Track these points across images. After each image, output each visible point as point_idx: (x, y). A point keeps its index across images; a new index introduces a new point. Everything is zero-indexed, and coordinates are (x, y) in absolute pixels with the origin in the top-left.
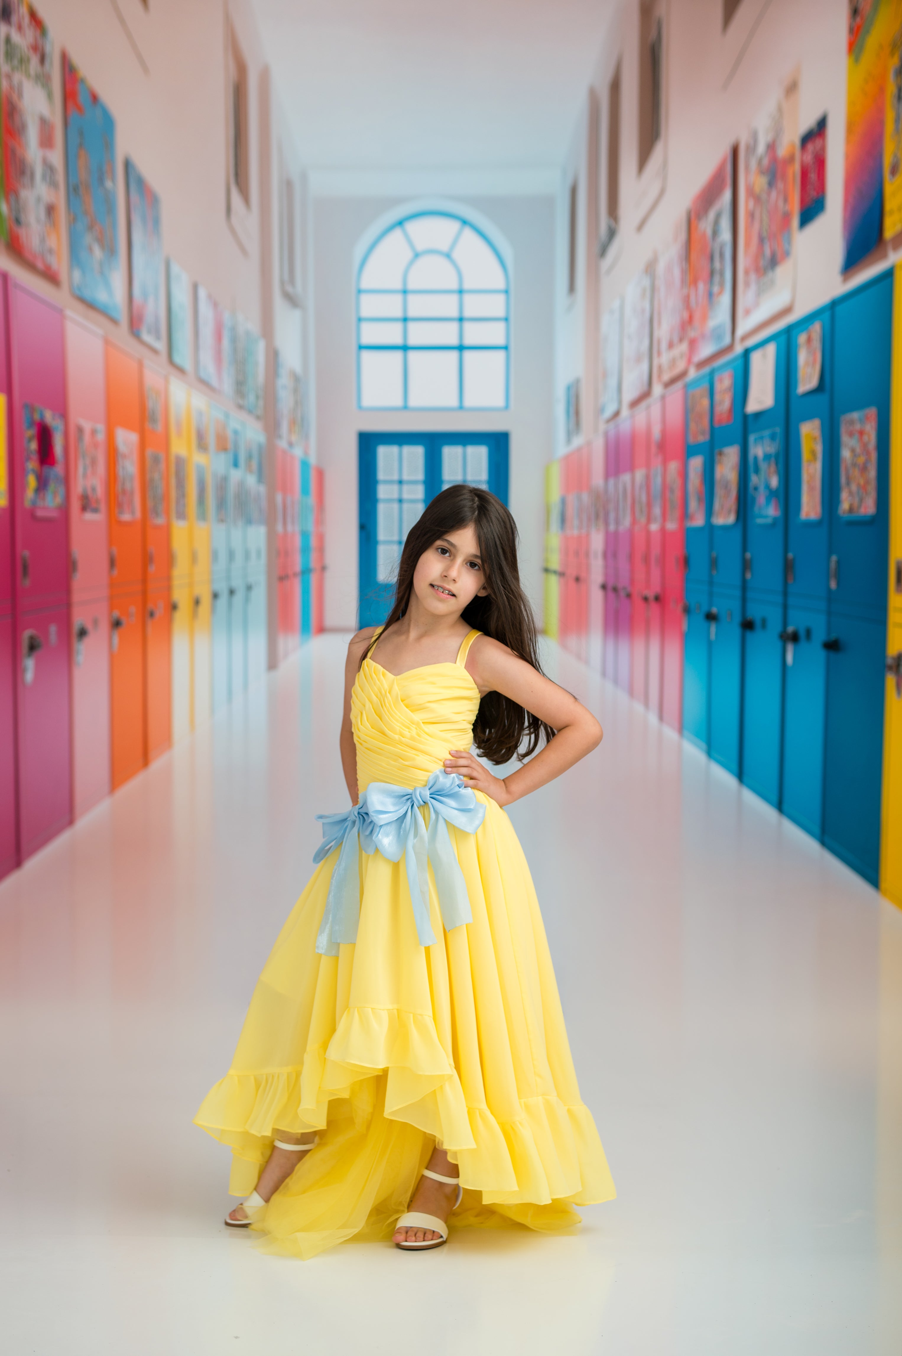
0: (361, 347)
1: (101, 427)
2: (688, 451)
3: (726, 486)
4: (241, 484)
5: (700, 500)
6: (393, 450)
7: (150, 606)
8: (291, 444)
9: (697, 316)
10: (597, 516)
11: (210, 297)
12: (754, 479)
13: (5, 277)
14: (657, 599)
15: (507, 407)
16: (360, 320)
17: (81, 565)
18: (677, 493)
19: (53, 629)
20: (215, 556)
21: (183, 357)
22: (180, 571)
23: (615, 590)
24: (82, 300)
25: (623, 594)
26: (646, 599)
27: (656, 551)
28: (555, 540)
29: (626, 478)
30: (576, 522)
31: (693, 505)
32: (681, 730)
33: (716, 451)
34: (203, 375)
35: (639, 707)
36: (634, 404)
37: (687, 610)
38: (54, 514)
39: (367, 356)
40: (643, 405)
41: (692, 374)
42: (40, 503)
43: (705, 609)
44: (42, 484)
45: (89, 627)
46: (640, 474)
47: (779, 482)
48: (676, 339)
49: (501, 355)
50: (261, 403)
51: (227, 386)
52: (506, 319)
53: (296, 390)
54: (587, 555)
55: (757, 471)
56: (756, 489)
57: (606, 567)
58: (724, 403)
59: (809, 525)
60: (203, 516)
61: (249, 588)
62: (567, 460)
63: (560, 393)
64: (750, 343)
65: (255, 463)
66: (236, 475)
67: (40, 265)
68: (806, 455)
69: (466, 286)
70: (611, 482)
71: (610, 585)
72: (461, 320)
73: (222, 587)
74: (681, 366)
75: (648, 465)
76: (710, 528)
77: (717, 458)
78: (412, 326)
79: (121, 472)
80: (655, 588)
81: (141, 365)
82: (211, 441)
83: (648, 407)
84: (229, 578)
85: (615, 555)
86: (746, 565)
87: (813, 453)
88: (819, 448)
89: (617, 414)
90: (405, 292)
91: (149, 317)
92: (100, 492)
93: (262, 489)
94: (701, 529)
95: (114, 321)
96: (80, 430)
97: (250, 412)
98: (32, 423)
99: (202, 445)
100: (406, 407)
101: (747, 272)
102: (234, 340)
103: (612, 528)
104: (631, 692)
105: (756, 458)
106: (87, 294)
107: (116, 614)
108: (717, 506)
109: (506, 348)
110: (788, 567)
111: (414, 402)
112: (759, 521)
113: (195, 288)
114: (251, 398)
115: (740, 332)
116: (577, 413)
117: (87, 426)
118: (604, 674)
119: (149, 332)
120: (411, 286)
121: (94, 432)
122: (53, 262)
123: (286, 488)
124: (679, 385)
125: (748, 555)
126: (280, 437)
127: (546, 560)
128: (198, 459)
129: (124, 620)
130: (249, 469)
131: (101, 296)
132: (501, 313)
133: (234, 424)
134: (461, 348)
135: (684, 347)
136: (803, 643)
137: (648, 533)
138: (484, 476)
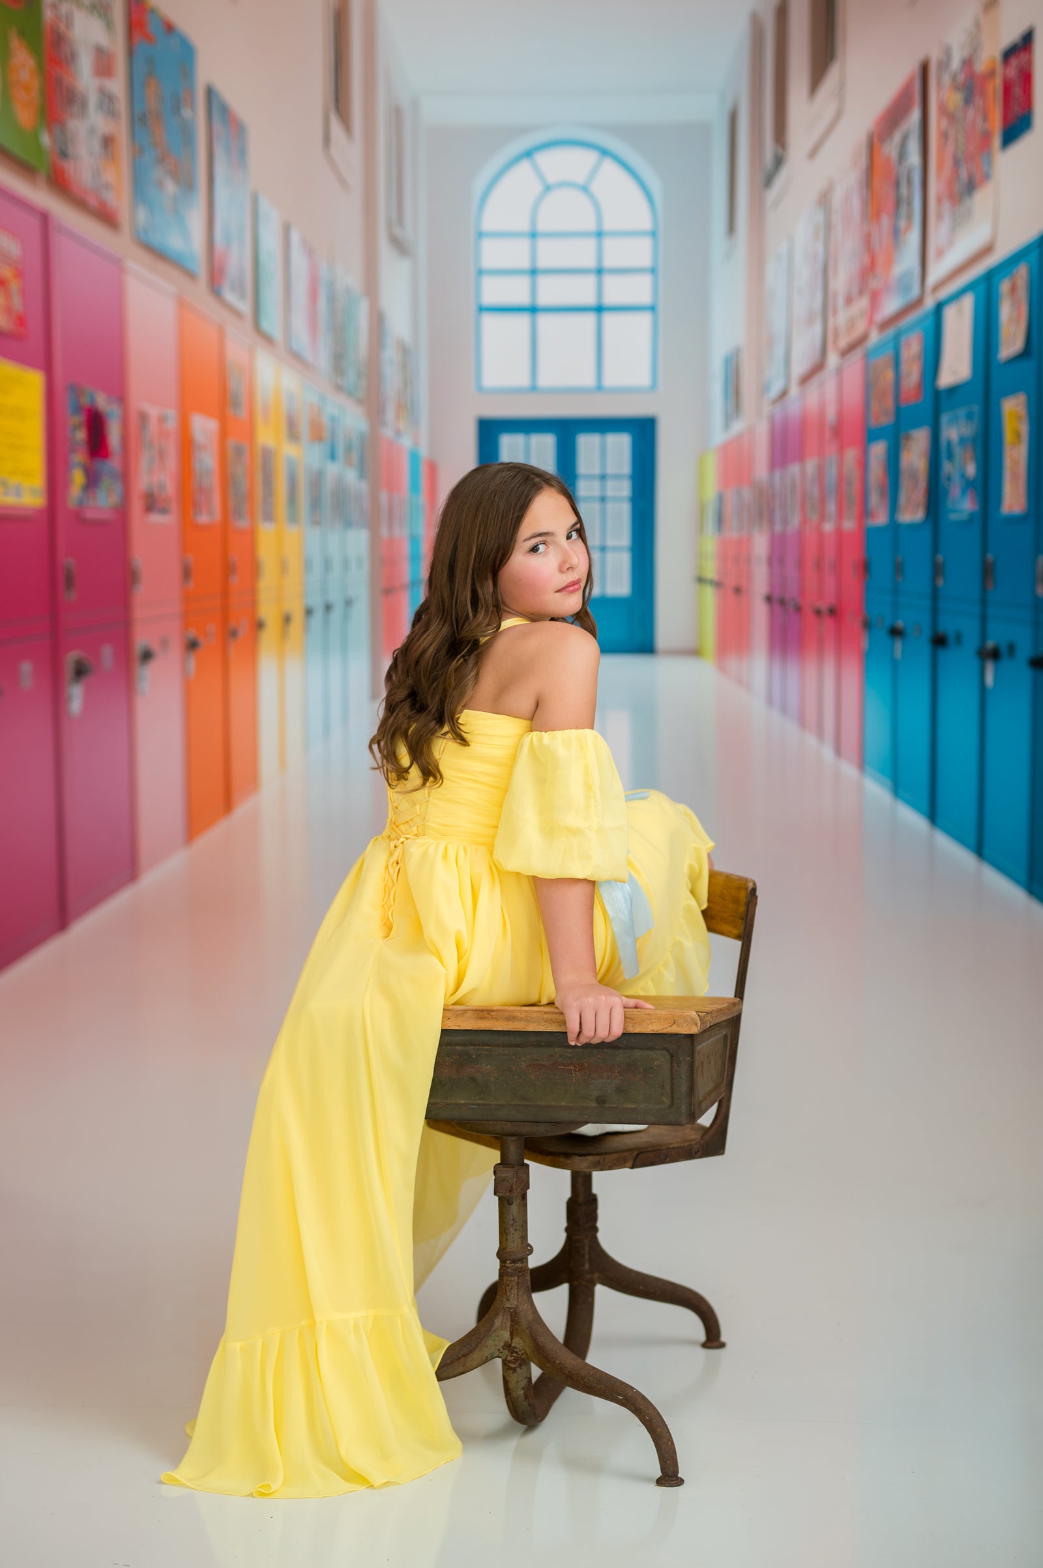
0: (481, 309)
1: (172, 413)
2: (869, 436)
3: (914, 477)
4: (339, 480)
5: (882, 494)
6: (519, 439)
7: (232, 624)
8: (398, 433)
9: (880, 262)
10: (761, 514)
11: (304, 242)
12: (946, 467)
13: (46, 219)
14: (833, 612)
15: (654, 387)
16: (480, 272)
17: (145, 576)
18: (856, 487)
19: (108, 651)
20: (308, 565)
21: (272, 323)
22: (267, 584)
23: (783, 602)
24: (149, 248)
25: (791, 606)
26: (818, 613)
27: (830, 555)
28: (710, 544)
29: (794, 469)
30: (735, 523)
31: (874, 499)
32: (861, 765)
33: (902, 434)
34: (295, 347)
35: (811, 740)
36: (805, 379)
37: (867, 625)
38: (110, 516)
39: (488, 319)
40: (815, 382)
41: (874, 337)
42: (90, 503)
43: (888, 622)
44: (93, 481)
45: (155, 648)
46: (811, 465)
47: (977, 469)
48: (855, 294)
49: (647, 317)
50: (363, 383)
51: (323, 360)
52: (654, 271)
53: (404, 366)
54: (749, 561)
55: (950, 456)
56: (949, 479)
57: (771, 574)
58: (912, 375)
59: (1012, 520)
60: (293, 518)
61: (348, 603)
62: (725, 449)
63: (717, 366)
64: (943, 294)
65: (355, 456)
66: (333, 470)
67: (93, 203)
68: (1008, 436)
69: (606, 226)
70: (777, 474)
71: (776, 597)
72: (600, 271)
73: (317, 602)
74: (860, 328)
75: (821, 454)
76: (894, 527)
77: (903, 443)
78: (541, 280)
79: (197, 467)
80: (829, 599)
81: (221, 334)
82: (304, 428)
83: (822, 383)
84: (324, 591)
85: (782, 561)
86: (937, 570)
87: (1018, 435)
88: (1024, 428)
89: (784, 394)
90: (534, 235)
91: (232, 272)
92: (170, 490)
93: (364, 487)
94: (883, 529)
95: (191, 276)
96: (143, 416)
97: (350, 394)
98: (81, 408)
99: (293, 434)
100: (534, 389)
101: (939, 200)
102: (332, 299)
103: (778, 528)
104: (802, 723)
105: (949, 443)
106: (155, 238)
107: (192, 633)
108: (903, 499)
109: (653, 308)
110: (987, 571)
111: (543, 381)
112: (953, 517)
113: (287, 230)
114: (352, 377)
115: (931, 282)
116: (738, 393)
117: (153, 412)
118: (770, 701)
119: (232, 291)
120: (541, 227)
121: (162, 420)
122: (110, 198)
123: (392, 484)
124: (857, 354)
125: (940, 558)
126: (385, 424)
127: (700, 568)
128: (288, 451)
129: (201, 641)
130: (348, 462)
131: (175, 244)
132: (648, 263)
133: (330, 409)
134: (599, 309)
135: (864, 303)
136: (1005, 662)
137: (821, 535)
138: (626, 468)
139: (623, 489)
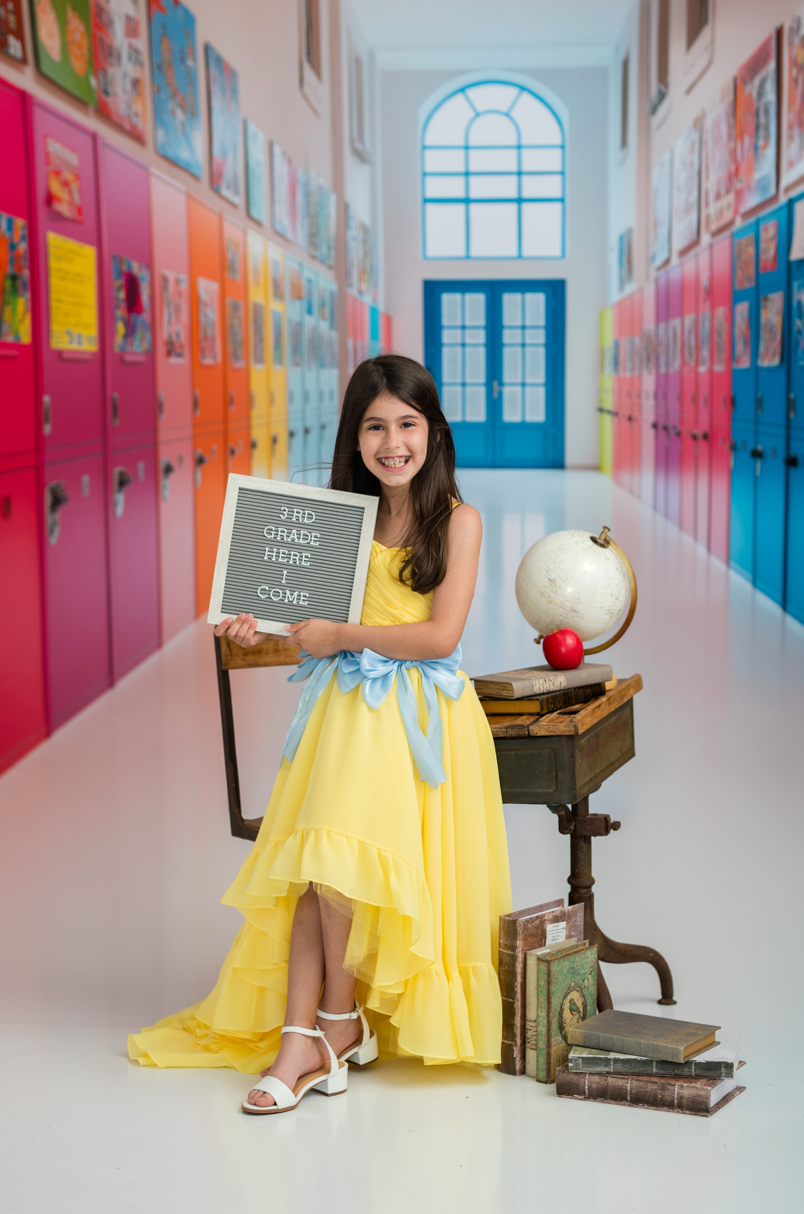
0: (426, 201)
1: (184, 277)
2: (734, 297)
3: (771, 330)
4: (315, 330)
5: (746, 344)
6: (458, 296)
7: (231, 444)
8: (361, 292)
9: (743, 168)
10: (648, 360)
11: (284, 154)
12: (798, 324)
13: (94, 137)
14: (706, 437)
15: (563, 256)
16: (425, 174)
17: (166, 407)
18: (725, 337)
19: (141, 466)
20: (290, 397)
21: (260, 211)
22: (258, 412)
23: (666, 428)
24: (165, 158)
25: (673, 432)
26: (695, 437)
27: (704, 391)
28: (609, 382)
29: (676, 322)
30: (628, 365)
31: (740, 348)
32: (728, 562)
33: (762, 297)
34: (278, 227)
35: (688, 539)
36: (683, 252)
37: (733, 448)
38: (142, 359)
39: (431, 208)
40: (692, 253)
41: (739, 223)
42: (128, 349)
43: (750, 446)
44: (130, 331)
45: (174, 464)
46: (689, 319)
48: (723, 191)
49: (558, 206)
50: (333, 253)
51: (301, 237)
52: (562, 173)
53: (365, 242)
54: (639, 395)
55: (800, 315)
56: (799, 333)
57: (657, 407)
58: (769, 251)
60: (279, 360)
61: (321, 427)
62: (620, 305)
63: (613, 242)
64: (794, 193)
65: (327, 310)
66: (310, 321)
67: (127, 126)
69: (525, 142)
70: (662, 326)
71: (661, 425)
72: (519, 173)
73: (297, 427)
74: (728, 216)
75: (697, 311)
76: (756, 369)
77: (762, 303)
78: (473, 180)
79: (203, 319)
80: (704, 427)
81: (221, 218)
82: (287, 289)
83: (697, 256)
84: (304, 418)
85: (665, 396)
86: (790, 405)
89: (667, 262)
90: (467, 148)
91: (228, 174)
92: (184, 338)
93: (334, 334)
94: (747, 371)
95: (196, 178)
96: (165, 280)
97: (322, 262)
98: (121, 274)
99: (278, 294)
100: (468, 257)
101: (790, 127)
102: (307, 194)
104: (681, 525)
105: (799, 306)
106: (170, 152)
107: (199, 451)
108: (762, 349)
109: (562, 200)
111: (475, 252)
112: (802, 363)
113: (271, 145)
114: (324, 249)
115: (784, 184)
116: (630, 262)
117: (171, 276)
118: (655, 508)
119: (228, 187)
120: (472, 142)
121: (178, 282)
122: (139, 123)
123: (356, 333)
124: (726, 234)
125: (792, 396)
126: (350, 285)
127: (601, 400)
128: (275, 306)
129: (207, 458)
130: (322, 316)
131: (184, 154)
132: (558, 167)
133: (307, 274)
134: (520, 201)
135: (731, 198)
137: (697, 374)
138: (542, 322)
139: (540, 337)
